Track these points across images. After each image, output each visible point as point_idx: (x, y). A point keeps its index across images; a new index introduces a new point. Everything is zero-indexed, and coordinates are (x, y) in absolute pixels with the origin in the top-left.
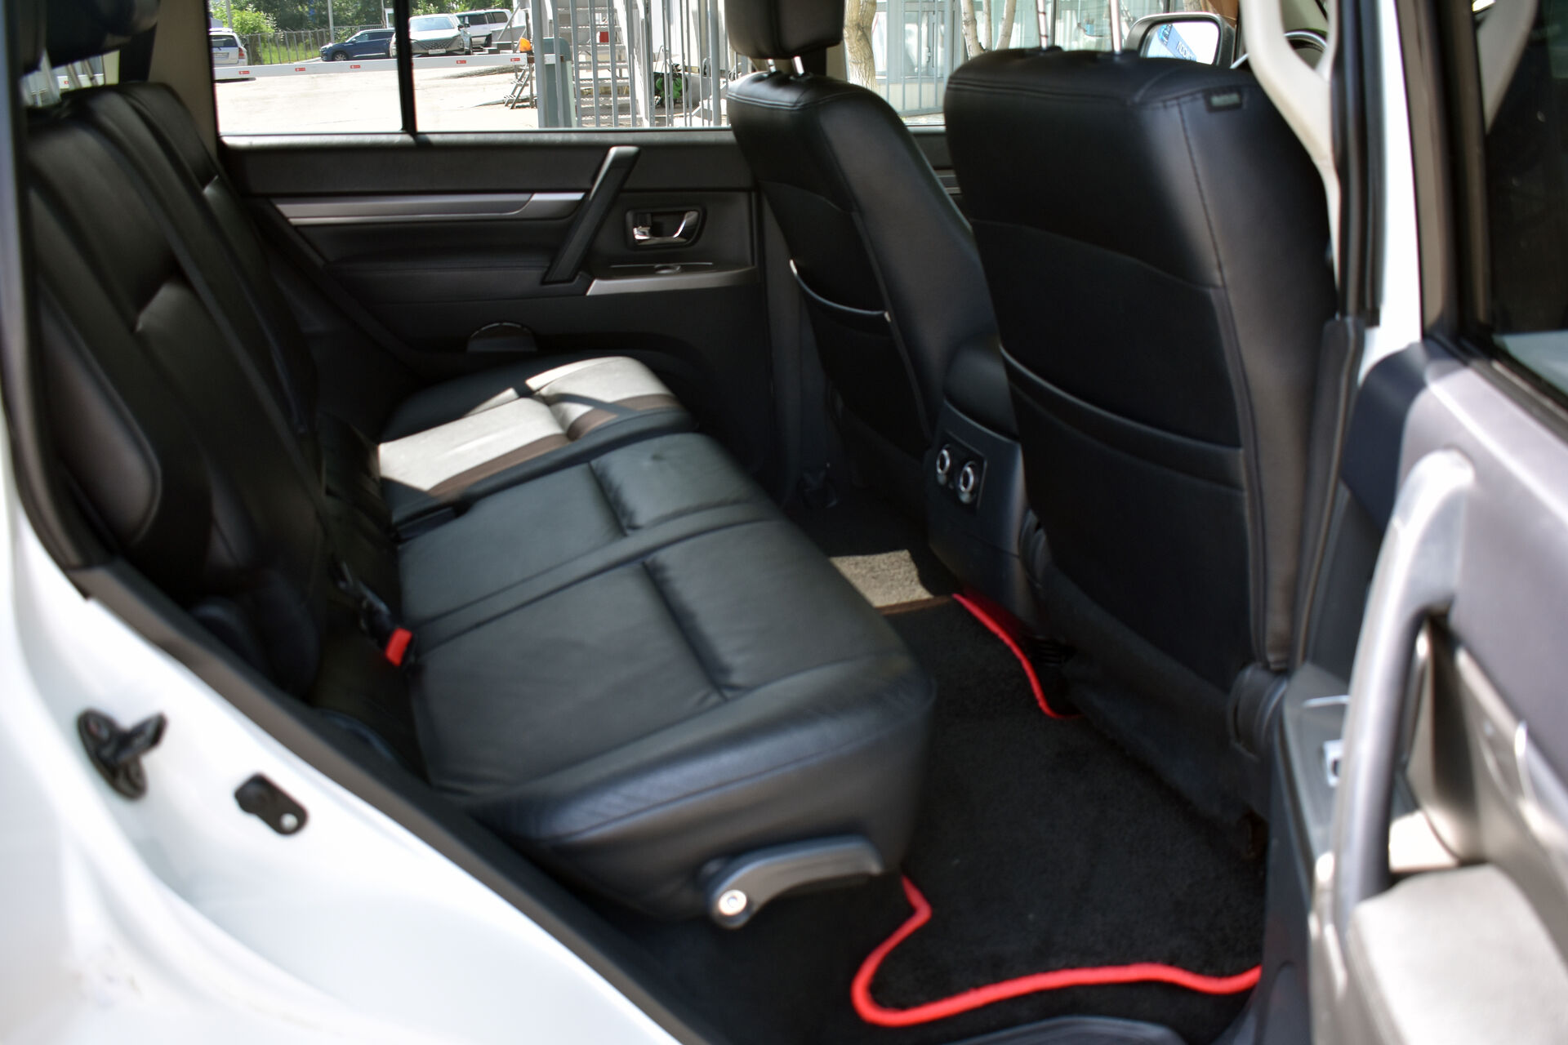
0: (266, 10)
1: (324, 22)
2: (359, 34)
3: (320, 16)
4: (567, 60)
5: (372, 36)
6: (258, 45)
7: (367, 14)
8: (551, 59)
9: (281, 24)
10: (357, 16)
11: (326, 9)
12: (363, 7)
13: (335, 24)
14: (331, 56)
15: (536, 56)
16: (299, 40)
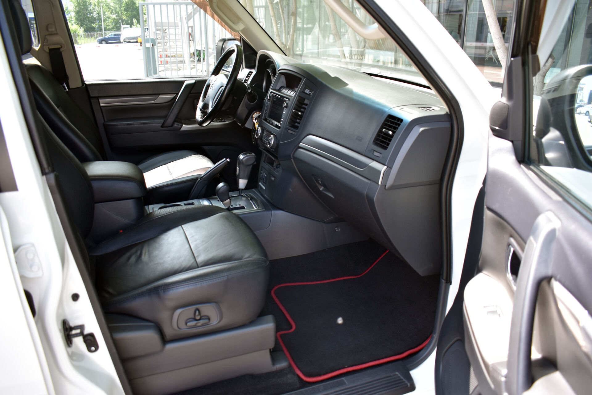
0: (81, 26)
1: (101, 30)
2: (110, 34)
3: (100, 28)
4: (154, 45)
5: (115, 35)
6: (76, 38)
7: (117, 27)
8: (149, 45)
9: (86, 30)
10: (113, 28)
11: (102, 25)
12: (115, 25)
13: (105, 31)
14: (101, 42)
15: (143, 44)
16: (92, 36)
